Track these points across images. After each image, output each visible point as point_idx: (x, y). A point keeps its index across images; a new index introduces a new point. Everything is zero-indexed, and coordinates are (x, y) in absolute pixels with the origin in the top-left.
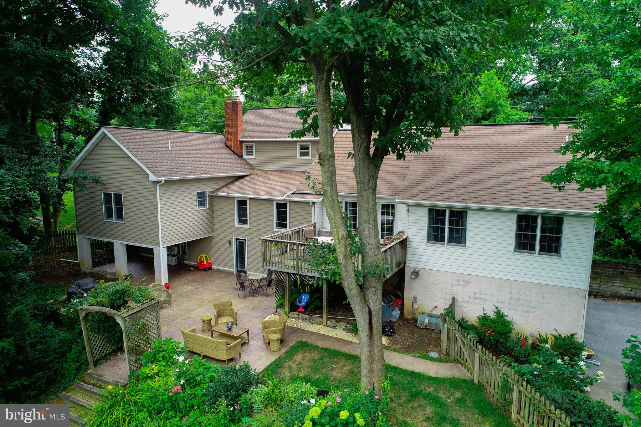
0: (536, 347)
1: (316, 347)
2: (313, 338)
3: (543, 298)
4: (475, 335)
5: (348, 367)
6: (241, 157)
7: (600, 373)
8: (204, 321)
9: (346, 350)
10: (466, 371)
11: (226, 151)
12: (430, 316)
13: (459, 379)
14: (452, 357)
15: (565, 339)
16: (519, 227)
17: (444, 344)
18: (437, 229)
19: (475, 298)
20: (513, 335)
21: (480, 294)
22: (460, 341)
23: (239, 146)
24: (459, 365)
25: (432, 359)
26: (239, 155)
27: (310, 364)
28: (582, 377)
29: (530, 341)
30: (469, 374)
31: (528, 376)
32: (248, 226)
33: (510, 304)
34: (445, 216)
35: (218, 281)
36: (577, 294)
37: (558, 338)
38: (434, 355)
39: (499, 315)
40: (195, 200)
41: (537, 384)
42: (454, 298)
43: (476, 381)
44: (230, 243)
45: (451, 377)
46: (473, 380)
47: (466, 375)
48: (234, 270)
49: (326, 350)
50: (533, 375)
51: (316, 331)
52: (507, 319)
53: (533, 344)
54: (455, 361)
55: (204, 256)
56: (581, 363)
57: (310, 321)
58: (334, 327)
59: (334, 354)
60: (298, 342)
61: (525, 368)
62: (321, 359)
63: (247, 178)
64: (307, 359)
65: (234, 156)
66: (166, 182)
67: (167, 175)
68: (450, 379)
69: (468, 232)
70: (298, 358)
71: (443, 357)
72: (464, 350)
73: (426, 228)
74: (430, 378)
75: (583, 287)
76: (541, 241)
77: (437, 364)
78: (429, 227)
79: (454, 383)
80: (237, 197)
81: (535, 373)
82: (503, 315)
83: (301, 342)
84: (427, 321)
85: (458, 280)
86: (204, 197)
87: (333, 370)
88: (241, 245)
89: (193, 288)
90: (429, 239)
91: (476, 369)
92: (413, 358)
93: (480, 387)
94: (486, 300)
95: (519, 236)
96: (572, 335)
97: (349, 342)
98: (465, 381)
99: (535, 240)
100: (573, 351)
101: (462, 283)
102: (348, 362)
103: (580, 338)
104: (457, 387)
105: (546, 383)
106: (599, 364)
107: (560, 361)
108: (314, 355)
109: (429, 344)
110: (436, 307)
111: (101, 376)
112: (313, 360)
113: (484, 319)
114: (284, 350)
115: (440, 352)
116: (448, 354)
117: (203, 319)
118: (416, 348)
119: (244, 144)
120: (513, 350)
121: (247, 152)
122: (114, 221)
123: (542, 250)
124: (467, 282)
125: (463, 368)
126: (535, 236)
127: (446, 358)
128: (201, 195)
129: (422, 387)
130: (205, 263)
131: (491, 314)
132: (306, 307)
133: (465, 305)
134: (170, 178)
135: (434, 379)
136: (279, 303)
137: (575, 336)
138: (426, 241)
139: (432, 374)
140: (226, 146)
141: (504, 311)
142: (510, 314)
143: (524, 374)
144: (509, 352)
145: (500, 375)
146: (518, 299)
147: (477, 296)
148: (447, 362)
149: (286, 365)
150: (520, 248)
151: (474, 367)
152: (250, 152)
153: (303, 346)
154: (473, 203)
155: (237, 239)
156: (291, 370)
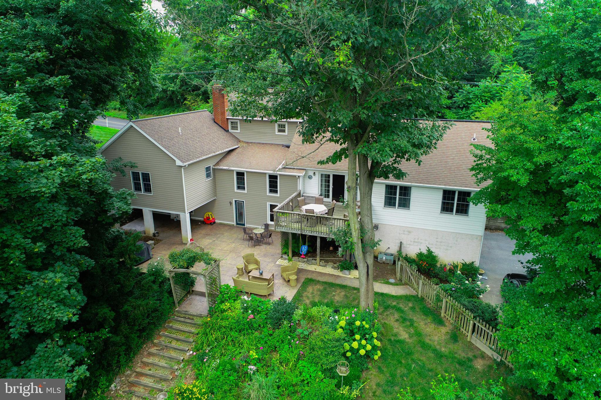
0: (452, 271)
1: (319, 282)
2: (314, 275)
3: (457, 241)
4: (416, 267)
5: (343, 293)
6: (227, 131)
7: (488, 286)
8: (238, 269)
9: (338, 282)
10: (413, 290)
11: (216, 128)
12: (386, 254)
13: (409, 295)
14: (403, 282)
15: (468, 265)
16: (444, 198)
17: (398, 275)
18: (391, 198)
19: (414, 242)
20: (438, 265)
21: (418, 239)
22: (409, 273)
23: (226, 123)
24: (408, 286)
25: (391, 284)
26: (226, 129)
27: (319, 293)
28: (478, 289)
29: (448, 268)
30: (415, 292)
31: (449, 291)
32: (246, 191)
33: (436, 245)
34: (396, 190)
35: (226, 234)
36: (477, 239)
37: (464, 265)
38: (392, 281)
39: (429, 252)
40: (204, 173)
41: (454, 296)
42: (401, 242)
43: (419, 296)
44: (231, 203)
45: (405, 294)
46: (418, 295)
47: (414, 293)
48: (235, 223)
49: (325, 283)
50: (452, 291)
51: (314, 270)
52: (435, 255)
53: (450, 269)
54: (406, 284)
55: (210, 214)
56: (479, 283)
57: (308, 262)
58: (325, 266)
59: (332, 285)
60: (306, 279)
61: (447, 286)
62: (325, 289)
63: (237, 151)
64: (315, 290)
65: (223, 132)
66: (189, 165)
67: (189, 160)
68: (405, 296)
69: (411, 200)
70: (310, 289)
71: (398, 282)
72: (412, 277)
73: (384, 198)
74: (393, 297)
75: (480, 234)
76: (457, 206)
77: (395, 286)
78: (385, 197)
79: (407, 298)
80: (235, 170)
81: (453, 289)
82: (432, 252)
83: (308, 278)
84: (384, 258)
85: (404, 231)
86: (210, 170)
87: (334, 296)
88: (239, 206)
89: (211, 241)
90: (385, 204)
91: (420, 289)
92: (381, 284)
93: (422, 299)
94: (421, 243)
95: (443, 203)
96: (473, 262)
97: (338, 276)
98: (413, 296)
99: (453, 206)
100: (473, 272)
101: (406, 233)
102: (342, 290)
103: (477, 264)
104: (409, 300)
105: (459, 294)
106: (487, 278)
107: (467, 282)
108: (318, 287)
109: (387, 274)
110: (389, 248)
111: (187, 311)
112: (319, 290)
113: (420, 255)
114: (299, 285)
115: (395, 279)
116: (401, 280)
117: (238, 267)
118: (380, 277)
119: (229, 120)
120: (438, 275)
121: (232, 127)
122: (143, 193)
123: (457, 212)
124: (409, 232)
125: (411, 288)
126: (453, 203)
127: (400, 283)
128: (208, 169)
129: (389, 302)
130: (211, 219)
131: (425, 252)
132: (306, 255)
133: (408, 246)
134: (191, 162)
135: (396, 296)
136: (284, 251)
137: (474, 263)
138: (383, 206)
139: (394, 293)
140: (215, 122)
141: (432, 249)
142: (436, 252)
143: (447, 290)
144: (436, 276)
145: (435, 293)
146: (441, 242)
147: (416, 240)
148: (401, 285)
149: (304, 295)
150: (444, 211)
151: (418, 288)
152: (235, 127)
153: (310, 282)
154: (416, 183)
155: (236, 201)
156: (308, 298)
